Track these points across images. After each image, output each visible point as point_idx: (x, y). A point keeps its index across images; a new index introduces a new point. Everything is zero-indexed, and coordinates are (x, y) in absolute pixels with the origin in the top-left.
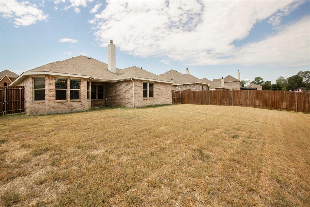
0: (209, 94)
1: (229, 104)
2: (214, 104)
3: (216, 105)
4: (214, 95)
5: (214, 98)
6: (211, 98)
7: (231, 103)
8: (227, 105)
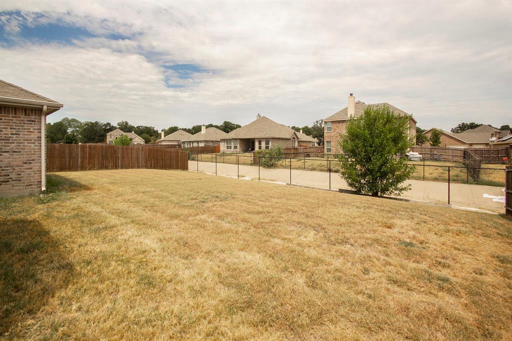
0: (79, 150)
1: (116, 166)
2: (90, 169)
3: (94, 170)
4: (90, 154)
5: (90, 158)
6: (83, 158)
7: (118, 165)
8: (112, 168)
